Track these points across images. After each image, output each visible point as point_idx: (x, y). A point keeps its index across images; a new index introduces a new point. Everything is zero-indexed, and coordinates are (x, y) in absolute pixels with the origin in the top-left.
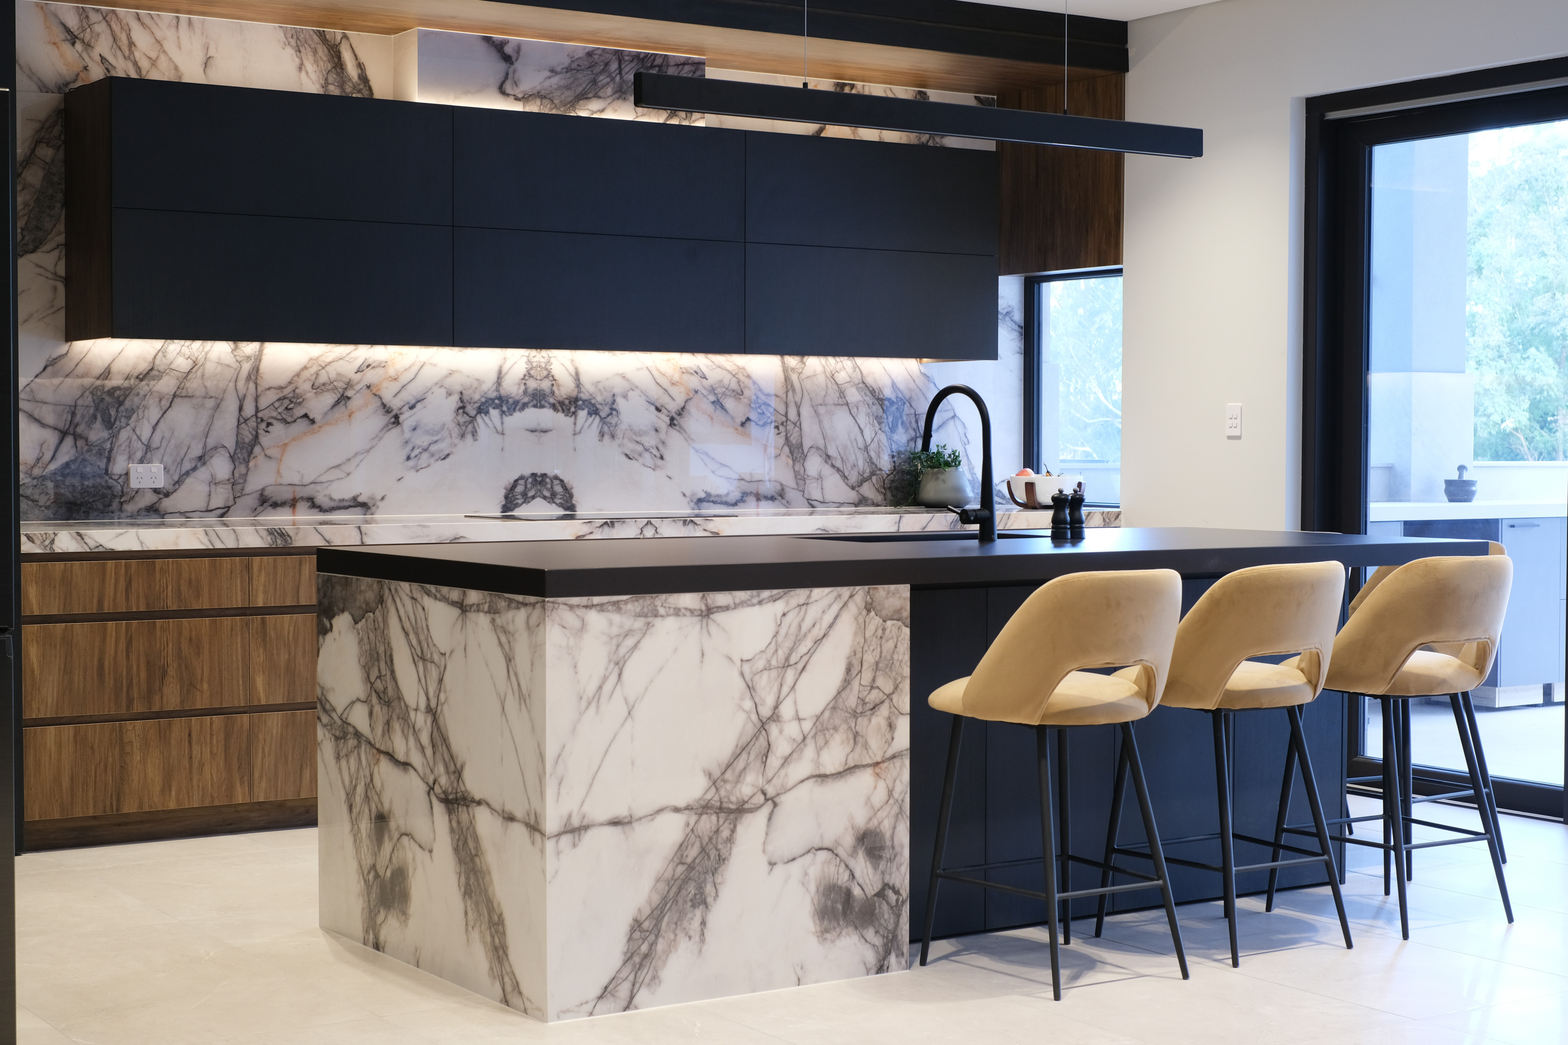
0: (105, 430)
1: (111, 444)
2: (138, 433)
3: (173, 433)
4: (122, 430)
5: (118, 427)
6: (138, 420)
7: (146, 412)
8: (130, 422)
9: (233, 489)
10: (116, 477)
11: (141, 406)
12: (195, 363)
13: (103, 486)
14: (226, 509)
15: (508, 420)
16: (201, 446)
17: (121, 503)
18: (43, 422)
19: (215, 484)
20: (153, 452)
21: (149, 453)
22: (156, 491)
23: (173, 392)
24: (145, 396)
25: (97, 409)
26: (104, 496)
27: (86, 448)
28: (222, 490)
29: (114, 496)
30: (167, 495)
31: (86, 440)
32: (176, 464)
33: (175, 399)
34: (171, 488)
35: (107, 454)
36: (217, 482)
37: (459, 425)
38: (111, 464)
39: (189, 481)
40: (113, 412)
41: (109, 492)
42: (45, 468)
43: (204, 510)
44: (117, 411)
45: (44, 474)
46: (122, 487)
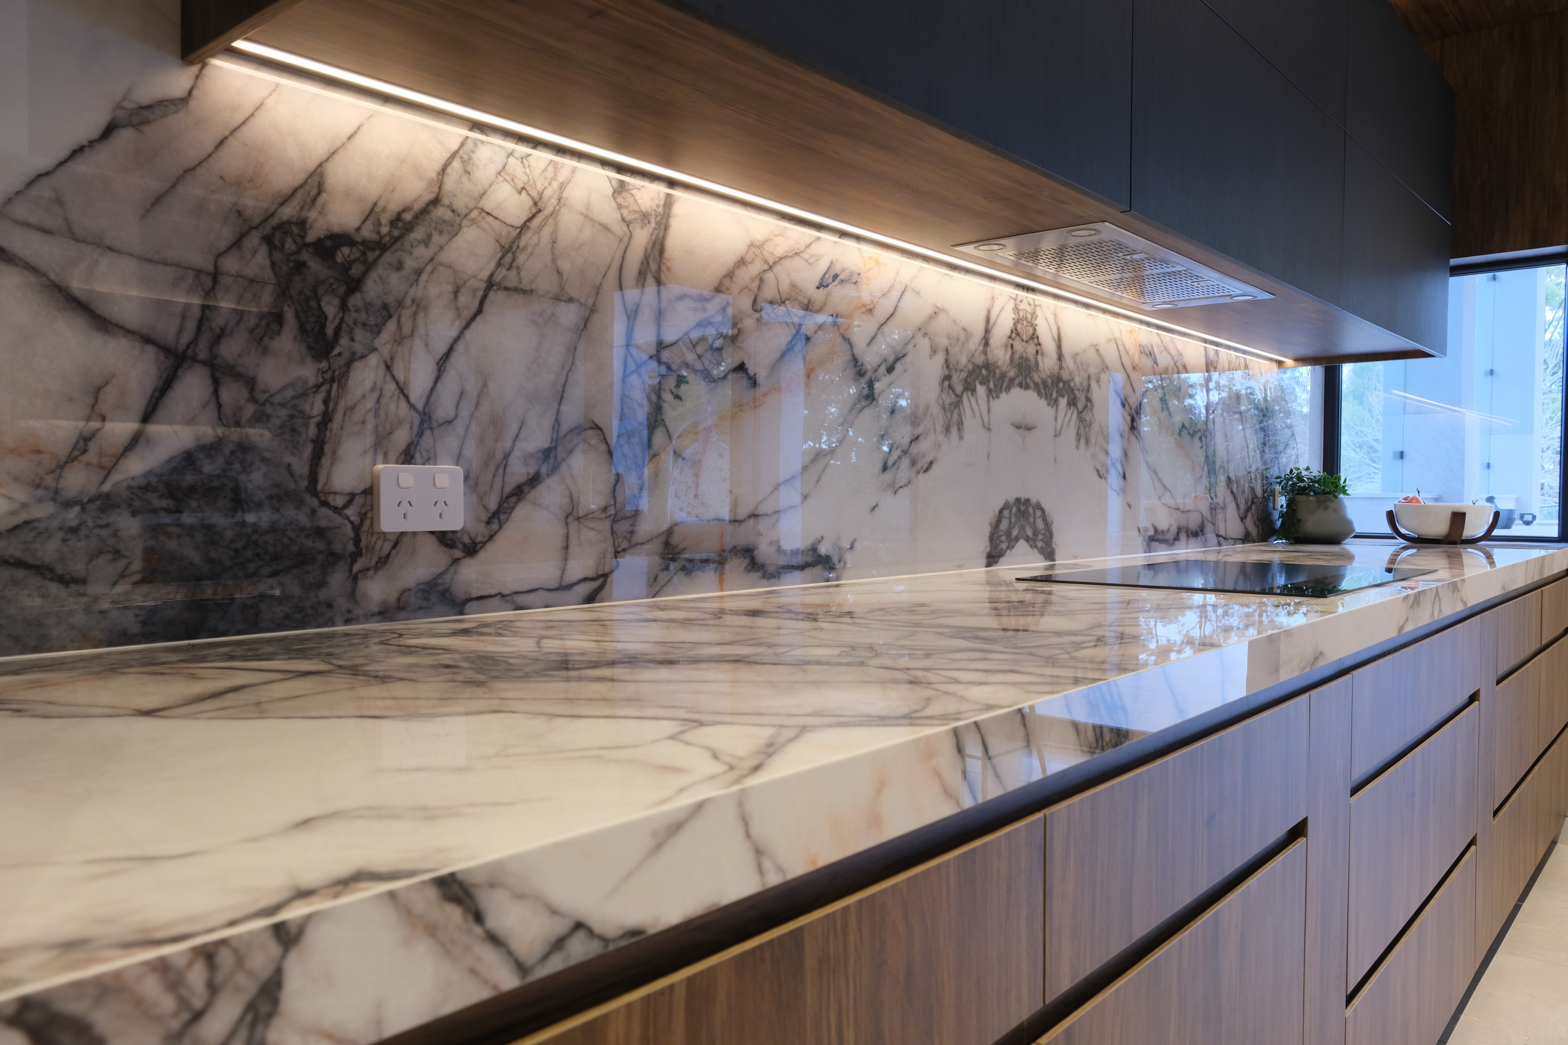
0: (309, 361)
1: (326, 402)
2: (401, 377)
3: (485, 384)
4: (357, 365)
5: (346, 355)
6: (400, 340)
7: (420, 317)
8: (377, 343)
9: (613, 533)
10: (339, 501)
11: (408, 302)
12: (537, 207)
13: (302, 529)
14: (599, 582)
15: (994, 403)
16: (548, 421)
17: (355, 578)
18: (100, 311)
19: (578, 519)
20: (437, 432)
21: (427, 433)
22: (445, 539)
23: (485, 275)
24: (418, 273)
25: (283, 293)
26: (304, 559)
27: (249, 410)
28: (591, 534)
29: (333, 558)
30: (472, 549)
31: (251, 383)
32: (493, 467)
33: (492, 294)
34: (480, 530)
35: (312, 431)
36: (581, 513)
37: (944, 409)
38: (325, 461)
39: (522, 511)
40: (331, 309)
41: (320, 545)
42: (108, 472)
43: (554, 584)
44: (343, 307)
45: (107, 487)
46: (357, 529)
